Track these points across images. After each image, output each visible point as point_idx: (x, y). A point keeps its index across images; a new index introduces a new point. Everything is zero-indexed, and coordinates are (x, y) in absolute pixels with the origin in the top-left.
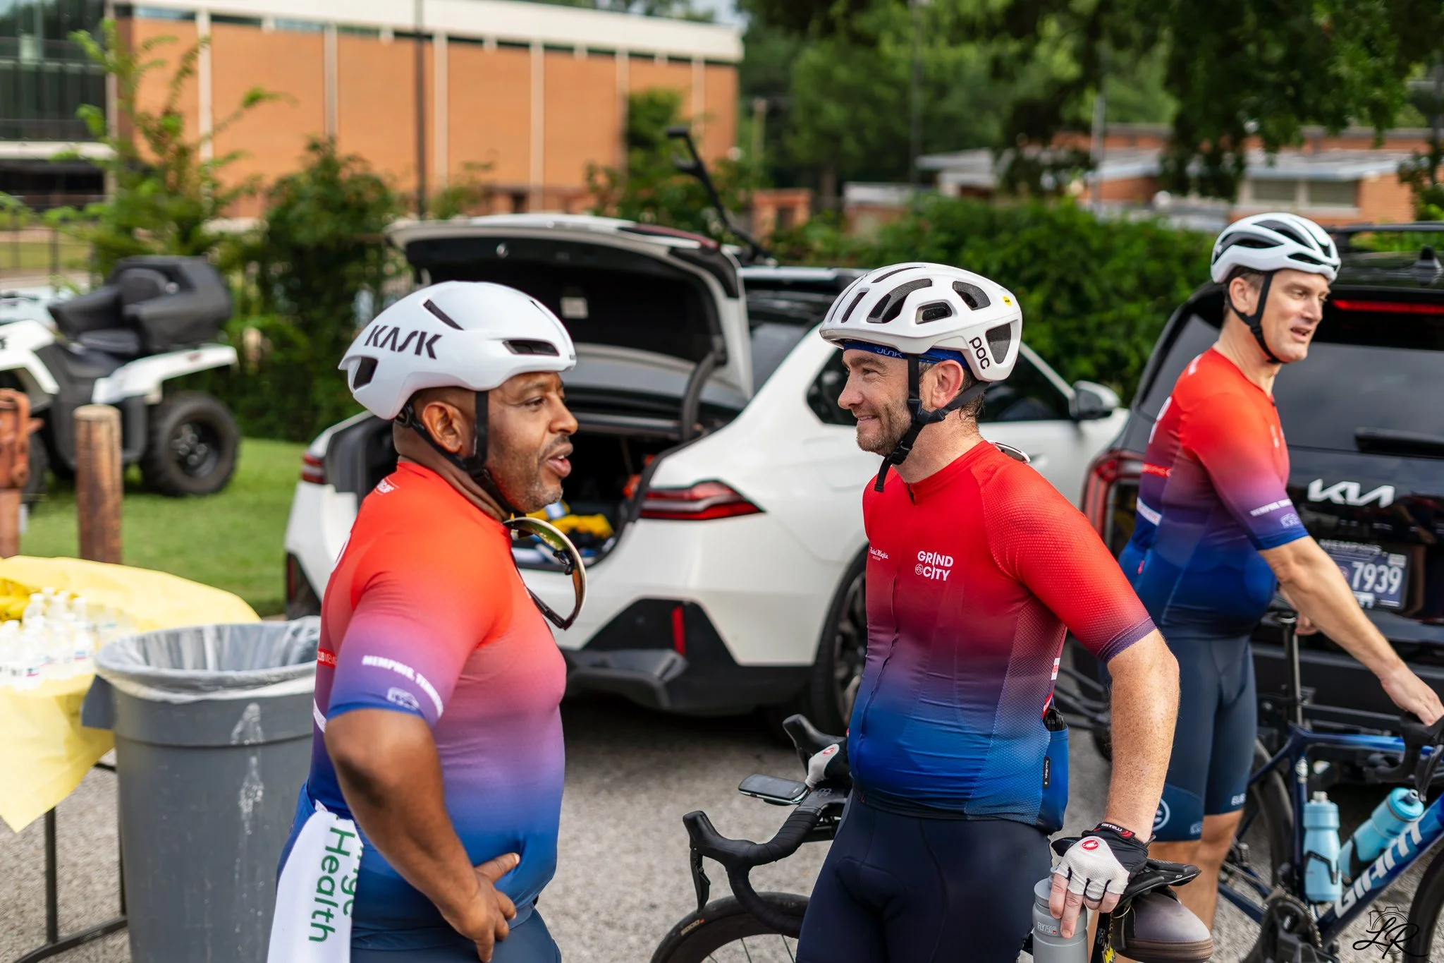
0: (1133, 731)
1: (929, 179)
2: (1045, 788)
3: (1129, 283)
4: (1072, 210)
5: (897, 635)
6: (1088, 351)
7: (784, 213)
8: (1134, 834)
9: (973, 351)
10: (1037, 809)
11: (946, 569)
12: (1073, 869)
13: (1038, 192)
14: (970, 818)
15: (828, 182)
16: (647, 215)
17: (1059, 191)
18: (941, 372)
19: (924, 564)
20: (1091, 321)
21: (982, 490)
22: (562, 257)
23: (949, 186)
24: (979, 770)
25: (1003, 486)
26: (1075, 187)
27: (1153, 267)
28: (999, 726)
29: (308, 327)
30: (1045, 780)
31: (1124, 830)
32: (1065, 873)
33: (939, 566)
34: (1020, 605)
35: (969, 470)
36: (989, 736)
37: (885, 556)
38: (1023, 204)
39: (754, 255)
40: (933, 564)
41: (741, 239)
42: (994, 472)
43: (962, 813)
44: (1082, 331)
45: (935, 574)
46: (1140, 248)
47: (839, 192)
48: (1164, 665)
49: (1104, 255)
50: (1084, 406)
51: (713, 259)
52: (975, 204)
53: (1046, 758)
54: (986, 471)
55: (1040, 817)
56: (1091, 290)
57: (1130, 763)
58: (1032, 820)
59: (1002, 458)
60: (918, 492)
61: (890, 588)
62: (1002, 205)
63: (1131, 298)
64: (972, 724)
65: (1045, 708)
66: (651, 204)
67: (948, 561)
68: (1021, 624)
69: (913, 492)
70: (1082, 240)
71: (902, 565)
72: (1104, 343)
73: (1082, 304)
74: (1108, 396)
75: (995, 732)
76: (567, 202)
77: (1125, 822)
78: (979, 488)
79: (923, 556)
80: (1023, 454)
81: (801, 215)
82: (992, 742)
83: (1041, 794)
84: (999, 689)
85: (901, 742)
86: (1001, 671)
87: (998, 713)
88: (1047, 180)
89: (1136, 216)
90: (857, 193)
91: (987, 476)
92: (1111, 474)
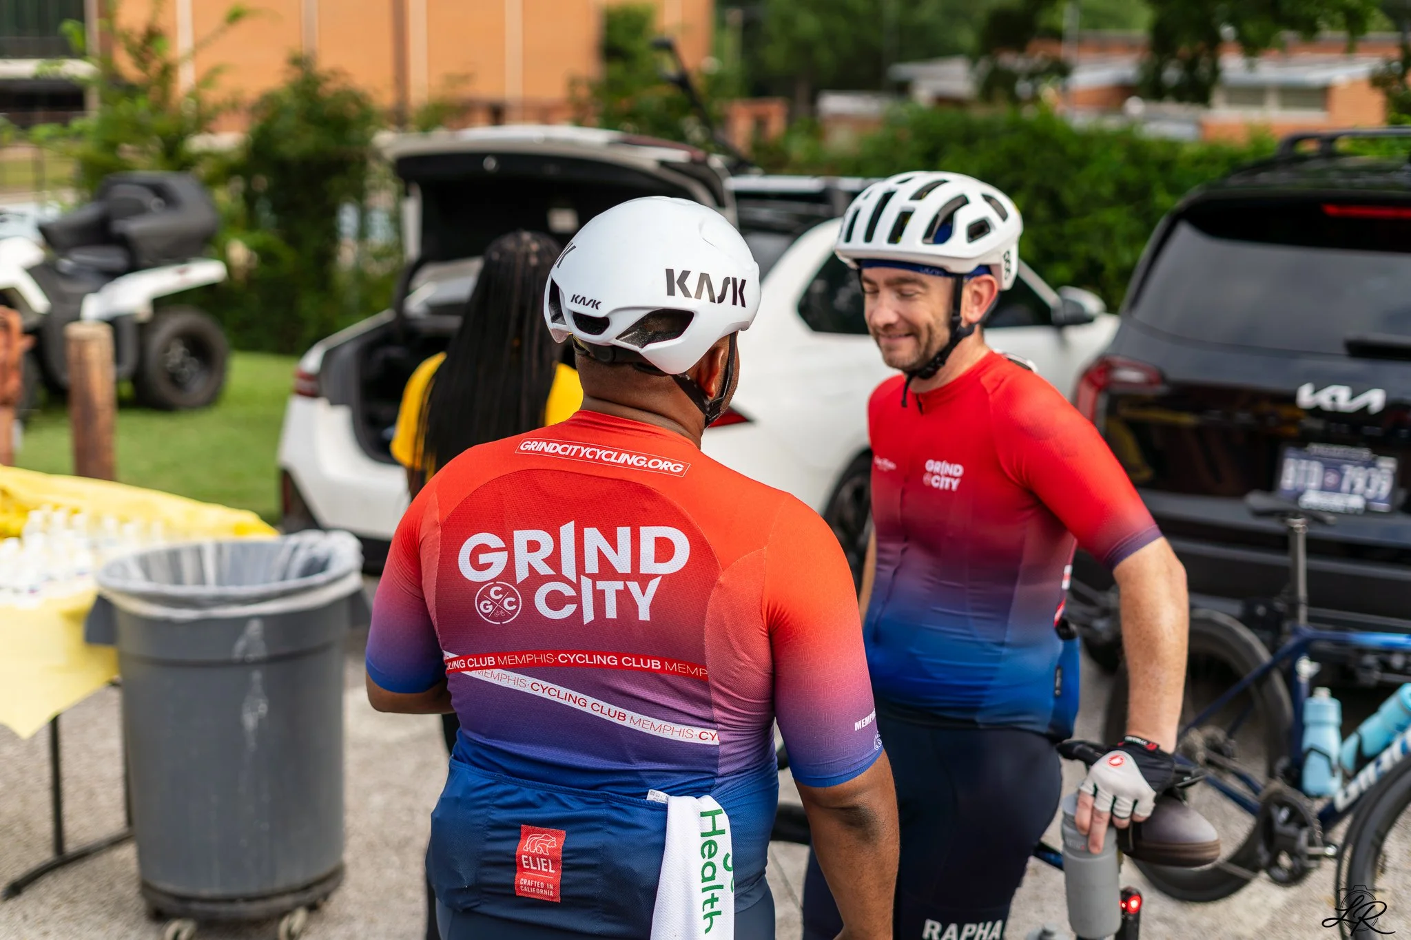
0: (1144, 639)
1: (903, 89)
2: (1056, 697)
3: (1107, 190)
4: (1048, 117)
5: (905, 545)
6: (1066, 257)
7: (761, 123)
8: (1158, 746)
9: (1003, 263)
10: (1048, 718)
11: (955, 478)
12: (1099, 787)
13: (1015, 100)
14: (981, 727)
15: (802, 91)
16: (629, 126)
17: (1035, 99)
18: (975, 287)
19: (933, 474)
20: (1069, 228)
21: (991, 398)
22: (551, 170)
23: (924, 94)
24: (991, 679)
25: (1010, 395)
26: (1049, 92)
27: (1131, 175)
28: (1011, 635)
29: (293, 240)
30: (1056, 689)
31: (1149, 742)
32: (1090, 790)
33: (948, 476)
34: (1029, 513)
35: (979, 379)
36: (1002, 644)
37: (891, 466)
38: (1000, 112)
39: (739, 166)
40: (942, 473)
41: (725, 149)
42: (1002, 381)
43: (973, 722)
44: (1061, 237)
45: (942, 483)
46: (1118, 155)
47: (813, 99)
48: (1170, 571)
49: (1081, 162)
50: (1070, 312)
51: (701, 171)
52: (951, 113)
53: (1058, 667)
54: (994, 380)
55: (1051, 726)
56: (1069, 197)
57: (1146, 672)
58: (1044, 729)
59: (1008, 367)
60: (924, 403)
61: (897, 498)
62: (979, 114)
63: (1109, 204)
64: (984, 632)
65: (1057, 616)
66: (633, 116)
67: (957, 470)
68: (1029, 534)
69: (921, 401)
70: (1060, 148)
71: (911, 475)
72: (1081, 249)
73: (1059, 211)
74: (1090, 302)
75: (1007, 640)
76: (545, 115)
77: (1147, 733)
78: (987, 395)
79: (931, 465)
80: (1030, 364)
81: (776, 125)
82: (1005, 651)
83: (1052, 702)
84: (1009, 598)
85: (914, 650)
86: (1012, 579)
87: (1010, 621)
88: (1023, 88)
89: (1112, 123)
90: (834, 103)
91: (995, 385)
92: (1100, 380)
